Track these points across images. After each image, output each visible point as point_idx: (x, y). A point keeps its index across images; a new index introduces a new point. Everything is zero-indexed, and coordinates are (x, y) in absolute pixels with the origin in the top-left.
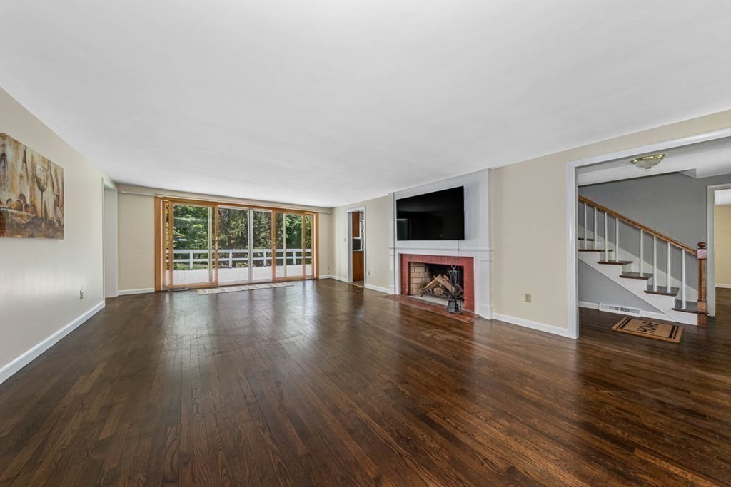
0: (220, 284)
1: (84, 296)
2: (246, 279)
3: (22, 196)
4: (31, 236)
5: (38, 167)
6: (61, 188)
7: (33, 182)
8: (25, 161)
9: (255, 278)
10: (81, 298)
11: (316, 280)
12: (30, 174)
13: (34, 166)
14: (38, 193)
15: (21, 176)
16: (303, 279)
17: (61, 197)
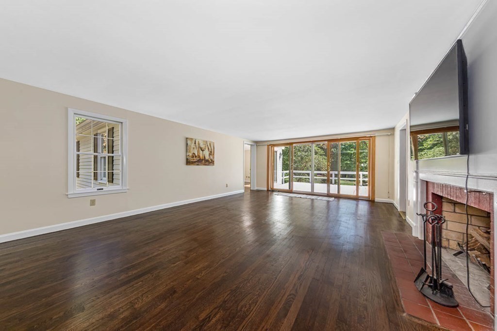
0: (293, 191)
1: (228, 186)
2: (309, 190)
3: (194, 153)
4: (198, 165)
5: (201, 144)
6: (213, 148)
7: (199, 149)
8: (195, 143)
9: (316, 191)
10: (227, 186)
11: (371, 201)
12: (197, 147)
13: (199, 144)
14: (201, 152)
15: (193, 148)
16: (356, 199)
17: (213, 152)
